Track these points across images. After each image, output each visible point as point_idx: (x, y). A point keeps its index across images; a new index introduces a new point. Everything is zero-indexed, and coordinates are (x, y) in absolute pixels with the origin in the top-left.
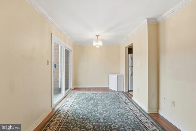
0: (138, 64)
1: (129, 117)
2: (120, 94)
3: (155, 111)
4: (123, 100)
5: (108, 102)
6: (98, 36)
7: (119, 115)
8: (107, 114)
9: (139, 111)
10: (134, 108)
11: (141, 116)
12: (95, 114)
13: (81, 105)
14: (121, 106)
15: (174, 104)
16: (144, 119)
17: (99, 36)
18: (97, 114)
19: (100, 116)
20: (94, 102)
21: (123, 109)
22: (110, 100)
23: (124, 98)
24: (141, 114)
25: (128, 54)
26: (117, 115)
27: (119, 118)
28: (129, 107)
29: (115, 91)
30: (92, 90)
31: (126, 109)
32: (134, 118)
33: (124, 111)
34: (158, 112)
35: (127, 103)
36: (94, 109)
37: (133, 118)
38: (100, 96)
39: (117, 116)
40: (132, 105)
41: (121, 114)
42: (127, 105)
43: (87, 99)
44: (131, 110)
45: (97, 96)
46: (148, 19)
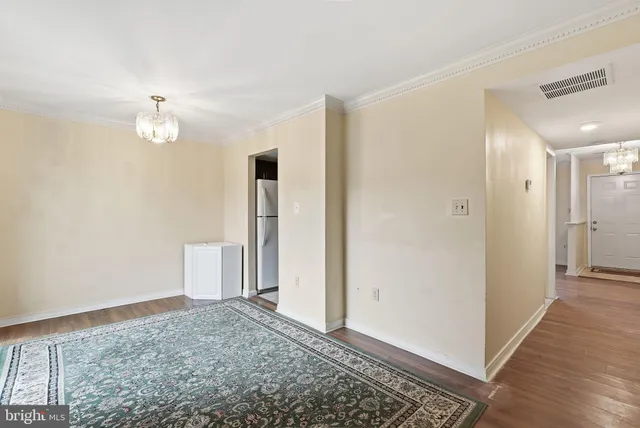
0: (297, 211)
1: (292, 355)
2: (237, 305)
3: (337, 324)
4: (254, 320)
5: (212, 338)
6: (159, 99)
7: (265, 360)
8: (230, 369)
9: (306, 335)
10: (293, 333)
11: (315, 343)
12: (188, 385)
13: (108, 381)
14: (258, 336)
15: (377, 294)
16: (325, 347)
17: (163, 100)
18: (197, 382)
19: (209, 383)
20: (159, 353)
21: (269, 343)
22: (212, 331)
23: (256, 315)
24: (314, 339)
25: (257, 178)
26: (259, 362)
27: (269, 366)
28: (278, 332)
29: (215, 303)
30: (114, 316)
31: (276, 339)
32: (305, 352)
33: (273, 347)
34: (344, 323)
35: (271, 325)
36: (176, 372)
37: (301, 354)
38: (170, 327)
39: (263, 364)
40: (285, 325)
41: (268, 354)
42: (272, 329)
43: (117, 351)
44: (289, 337)
45: (157, 331)
46: (329, 99)
